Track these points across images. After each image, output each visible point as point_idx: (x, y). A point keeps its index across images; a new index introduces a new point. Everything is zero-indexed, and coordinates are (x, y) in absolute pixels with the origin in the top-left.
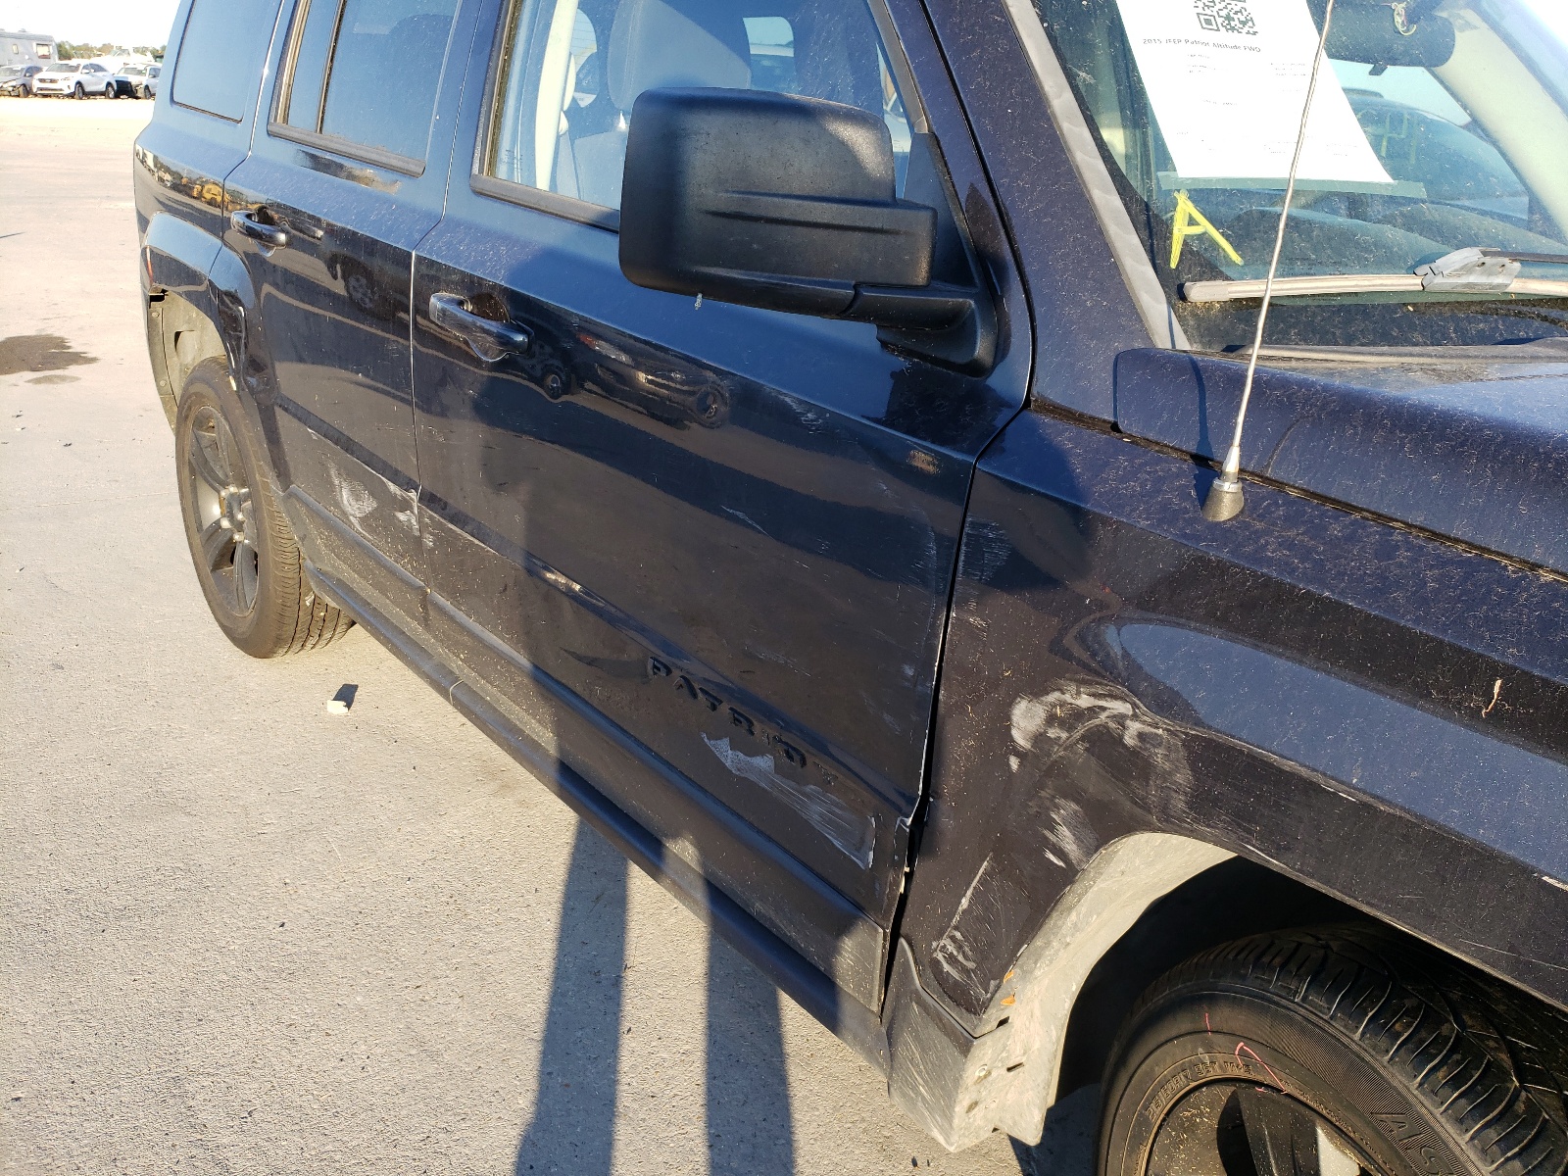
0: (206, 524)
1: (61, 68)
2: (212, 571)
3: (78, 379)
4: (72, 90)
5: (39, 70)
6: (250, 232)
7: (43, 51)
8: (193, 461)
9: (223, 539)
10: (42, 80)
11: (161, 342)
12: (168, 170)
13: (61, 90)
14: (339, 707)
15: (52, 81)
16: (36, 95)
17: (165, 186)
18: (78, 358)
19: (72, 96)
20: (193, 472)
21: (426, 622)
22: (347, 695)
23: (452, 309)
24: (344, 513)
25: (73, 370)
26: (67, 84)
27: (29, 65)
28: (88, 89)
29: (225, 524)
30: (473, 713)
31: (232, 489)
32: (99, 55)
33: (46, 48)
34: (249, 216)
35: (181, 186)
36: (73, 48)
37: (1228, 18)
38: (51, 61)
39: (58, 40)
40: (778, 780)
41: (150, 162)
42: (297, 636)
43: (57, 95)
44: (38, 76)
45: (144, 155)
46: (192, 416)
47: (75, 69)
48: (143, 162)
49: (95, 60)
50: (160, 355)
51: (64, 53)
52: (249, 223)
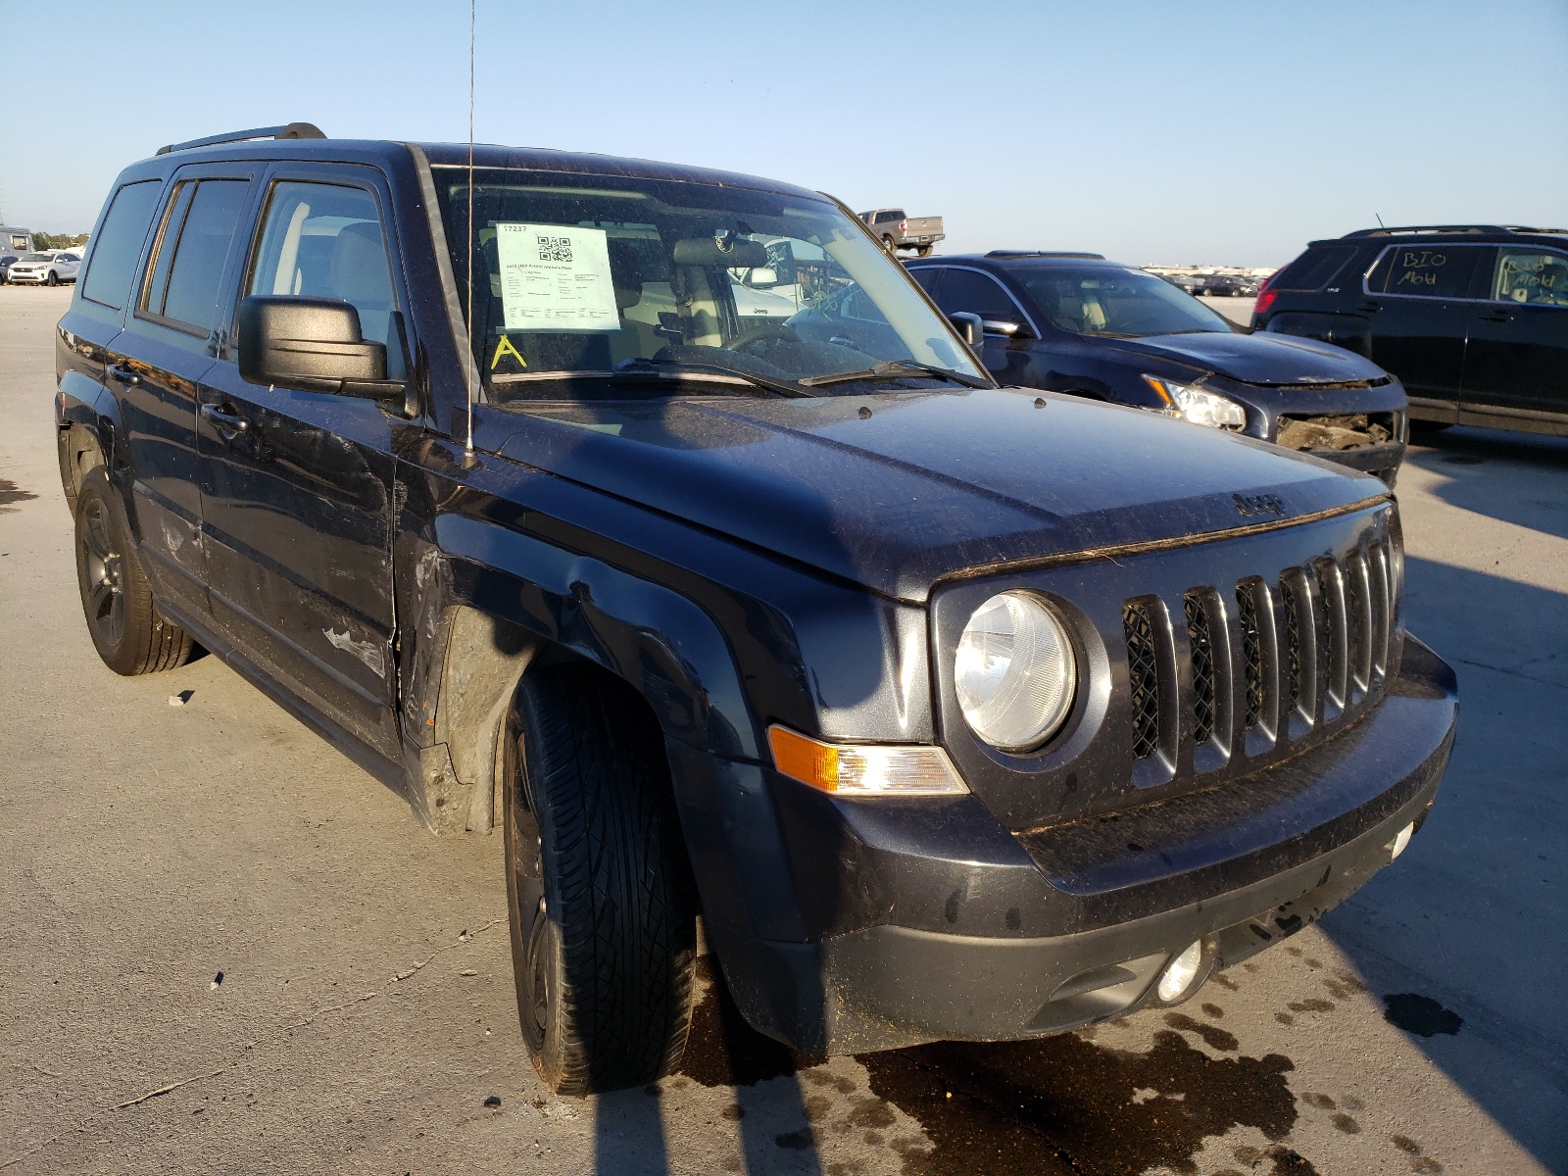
0: (95, 584)
1: (36, 259)
2: (98, 618)
3: (19, 510)
4: (46, 277)
5: (15, 260)
6: (118, 378)
7: (18, 242)
8: (86, 540)
9: (105, 593)
10: (16, 270)
11: (68, 457)
12: (87, 344)
13: (36, 278)
14: (179, 702)
15: (28, 270)
16: (10, 283)
17: (85, 357)
18: (24, 496)
19: (45, 283)
20: (86, 548)
21: (211, 610)
22: (186, 696)
23: (214, 412)
24: (169, 550)
25: (16, 504)
26: (40, 272)
27: (5, 256)
28: (61, 277)
29: (107, 582)
30: (239, 667)
31: (111, 556)
32: (75, 246)
33: (22, 240)
34: (117, 368)
35: (99, 356)
36: (50, 238)
37: (558, 254)
38: (27, 252)
39: (35, 231)
40: (351, 643)
41: (71, 339)
42: (152, 654)
43: (33, 283)
44: (14, 266)
45: (66, 333)
46: (86, 508)
47: (49, 259)
48: (65, 338)
49: (70, 251)
50: (68, 468)
51: (40, 243)
52: (118, 372)
